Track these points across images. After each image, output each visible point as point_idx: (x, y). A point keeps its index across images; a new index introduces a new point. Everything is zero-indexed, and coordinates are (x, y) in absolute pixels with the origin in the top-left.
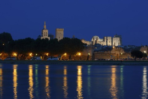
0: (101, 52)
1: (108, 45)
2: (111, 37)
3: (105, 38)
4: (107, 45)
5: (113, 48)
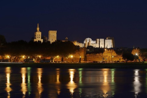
0: (94, 54)
4: (99, 47)
5: (105, 50)
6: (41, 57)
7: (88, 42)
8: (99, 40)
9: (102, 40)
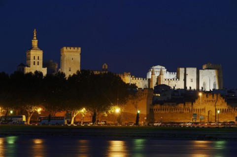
0: (171, 104)
1: (188, 88)
2: (195, 69)
3: (182, 70)
4: (185, 87)
5: (199, 97)
6: (41, 112)
7: (157, 74)
8: (185, 71)
9: (191, 72)
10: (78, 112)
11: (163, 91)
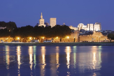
0: (85, 35)
1: (91, 30)
2: (93, 24)
3: (88, 25)
5: (94, 33)
6: (44, 38)
7: (81, 26)
10: (56, 38)
11: (83, 31)
